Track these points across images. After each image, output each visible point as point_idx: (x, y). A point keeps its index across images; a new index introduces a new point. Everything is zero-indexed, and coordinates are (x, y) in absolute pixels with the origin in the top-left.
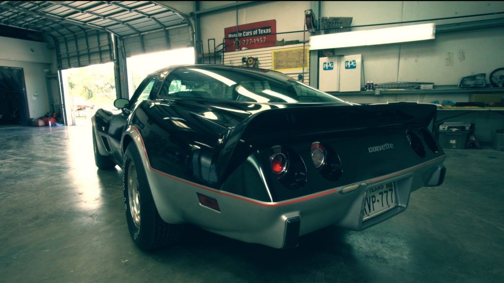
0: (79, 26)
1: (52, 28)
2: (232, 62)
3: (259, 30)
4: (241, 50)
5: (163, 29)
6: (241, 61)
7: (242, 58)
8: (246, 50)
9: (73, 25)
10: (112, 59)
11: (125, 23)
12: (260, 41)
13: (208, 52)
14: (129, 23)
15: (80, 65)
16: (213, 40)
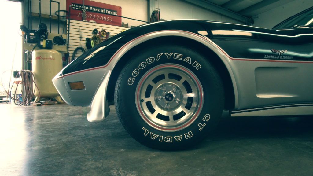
2: (81, 30)
3: (107, 10)
4: (88, 22)
6: (92, 32)
7: (93, 29)
8: (95, 23)
12: (107, 20)
13: (49, 14)
16: (58, 4)
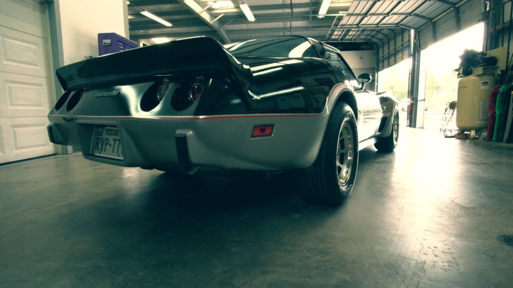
0: (389, 29)
1: (372, 36)
5: (452, 9)
9: (383, 29)
10: (410, 56)
11: (412, 14)
14: (415, 12)
15: (389, 65)
